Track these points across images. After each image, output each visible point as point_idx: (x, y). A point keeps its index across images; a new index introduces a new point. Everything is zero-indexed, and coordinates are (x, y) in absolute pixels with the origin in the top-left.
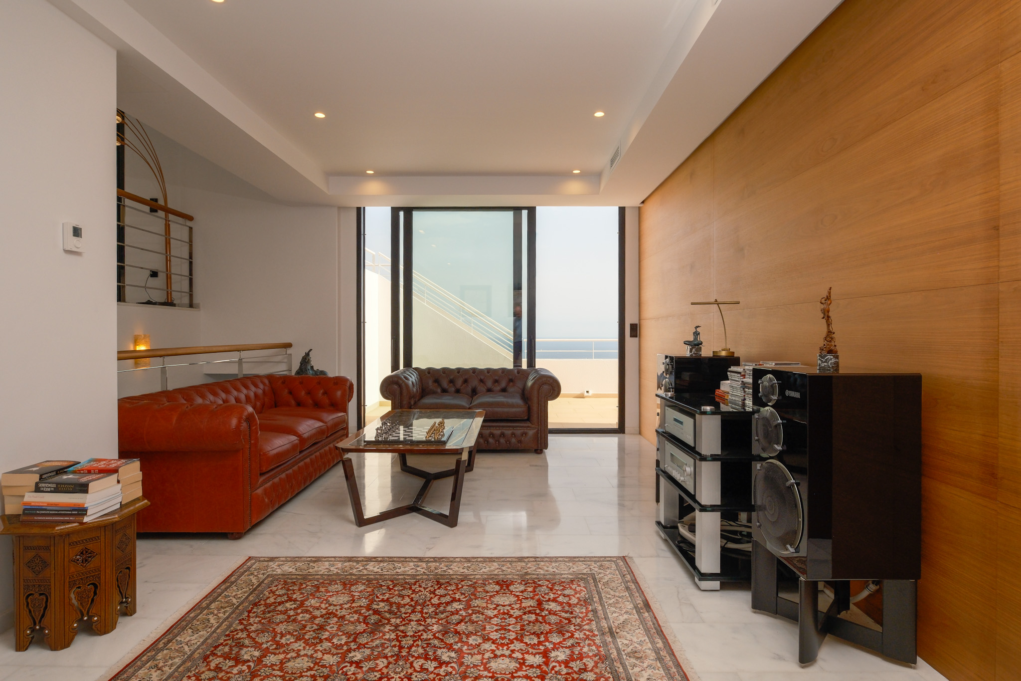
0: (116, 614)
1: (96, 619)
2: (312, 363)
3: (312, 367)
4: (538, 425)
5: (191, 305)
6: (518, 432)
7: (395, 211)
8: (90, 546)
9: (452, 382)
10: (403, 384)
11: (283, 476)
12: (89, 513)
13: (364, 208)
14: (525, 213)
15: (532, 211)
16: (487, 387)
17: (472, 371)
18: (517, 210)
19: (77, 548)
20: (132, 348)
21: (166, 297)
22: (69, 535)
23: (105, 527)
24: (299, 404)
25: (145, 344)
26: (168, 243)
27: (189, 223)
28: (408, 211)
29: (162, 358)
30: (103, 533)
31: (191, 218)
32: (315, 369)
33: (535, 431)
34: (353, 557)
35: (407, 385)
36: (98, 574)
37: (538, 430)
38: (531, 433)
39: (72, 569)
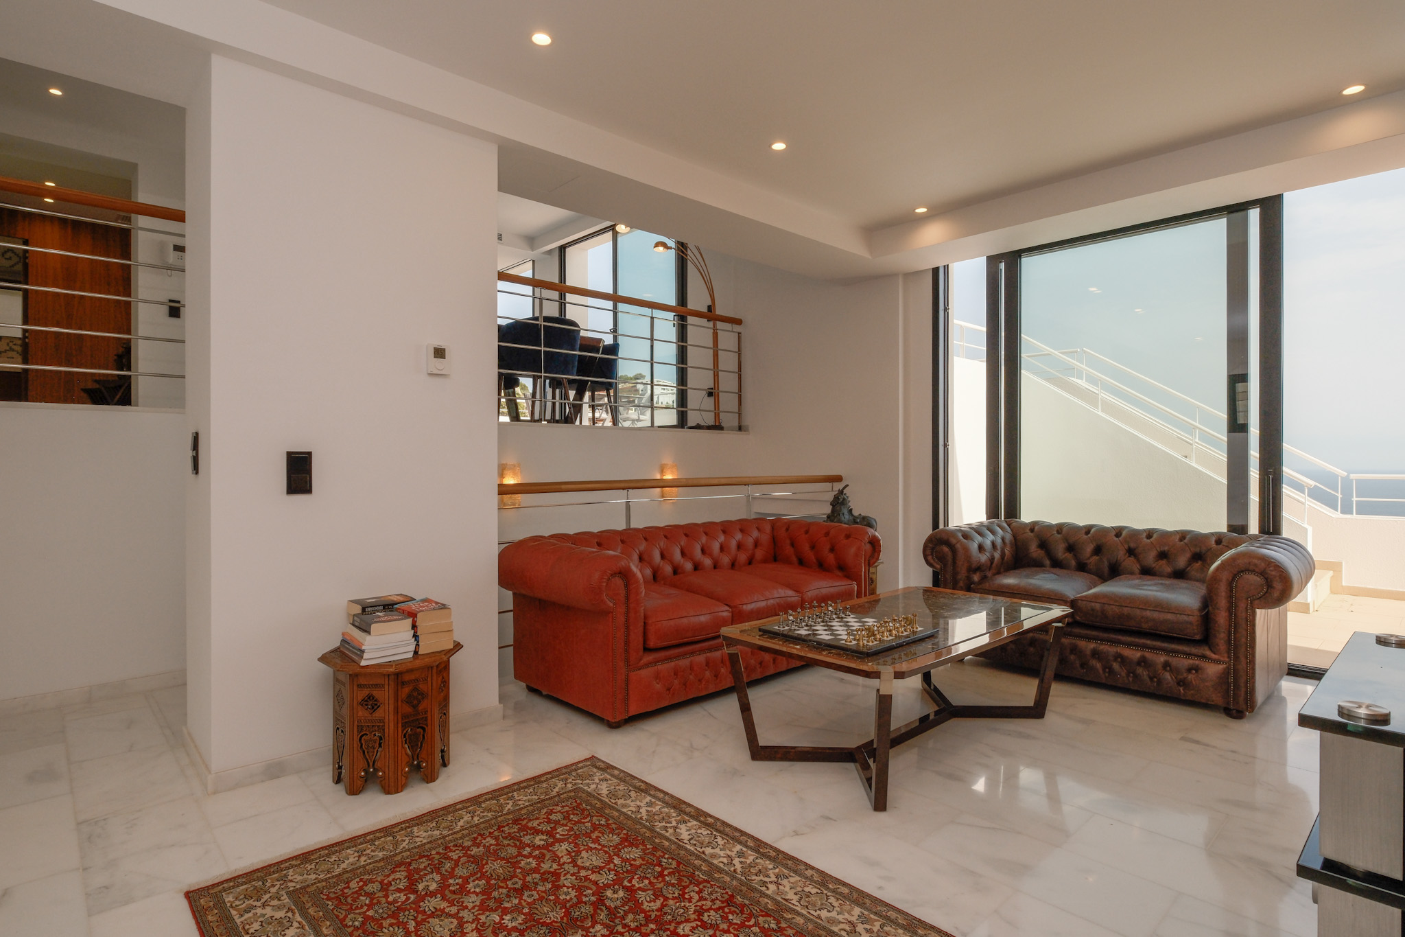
0: (402, 775)
1: (381, 774)
2: (852, 505)
3: (850, 511)
4: (1229, 657)
5: (740, 428)
6: (1183, 663)
7: (993, 261)
8: (376, 693)
9: (1071, 548)
10: (958, 546)
11: (701, 658)
12: (365, 656)
13: (946, 268)
14: (1254, 215)
15: (1271, 207)
16: (1140, 565)
17: (1145, 534)
18: (1236, 210)
19: (364, 692)
20: (658, 477)
21: (714, 420)
22: (357, 675)
23: (389, 675)
24: (802, 562)
25: (672, 473)
26: (716, 356)
27: (737, 328)
28: (1013, 259)
29: (626, 491)
30: (387, 680)
31: (738, 322)
32: (856, 513)
33: (1221, 667)
34: (685, 803)
35: (966, 550)
36: (383, 726)
37: (1228, 668)
38: (1213, 670)
39: (360, 714)
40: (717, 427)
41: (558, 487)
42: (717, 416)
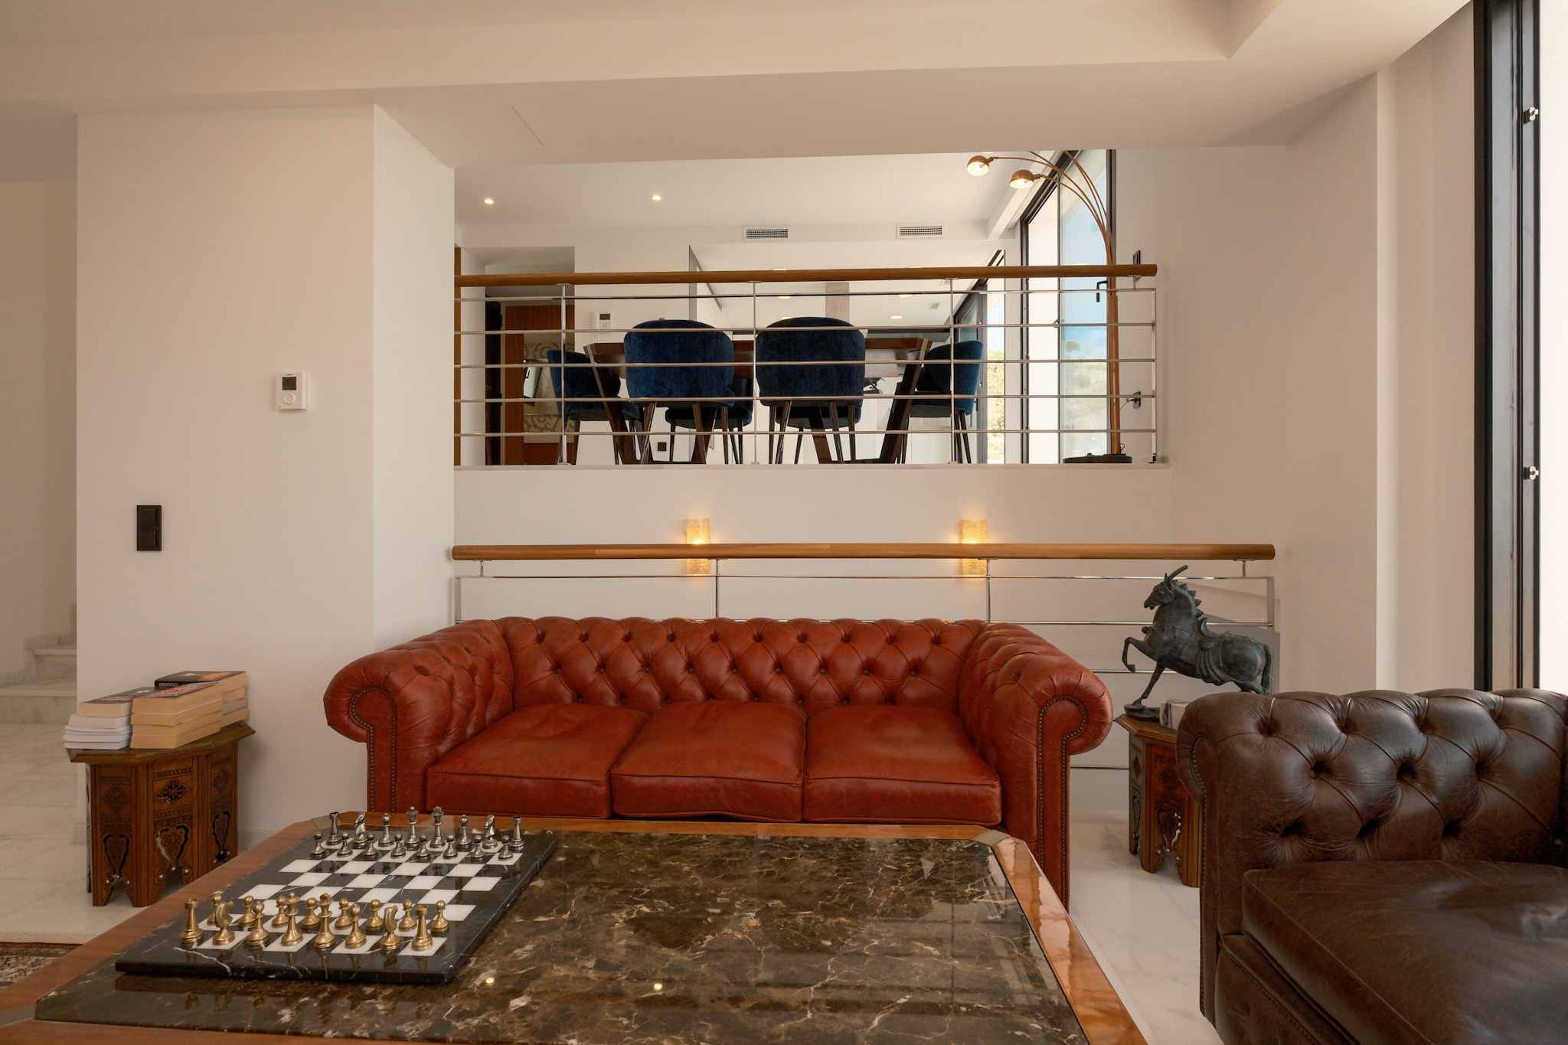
40: (1116, 456)
41: (591, 551)
42: (1114, 438)
